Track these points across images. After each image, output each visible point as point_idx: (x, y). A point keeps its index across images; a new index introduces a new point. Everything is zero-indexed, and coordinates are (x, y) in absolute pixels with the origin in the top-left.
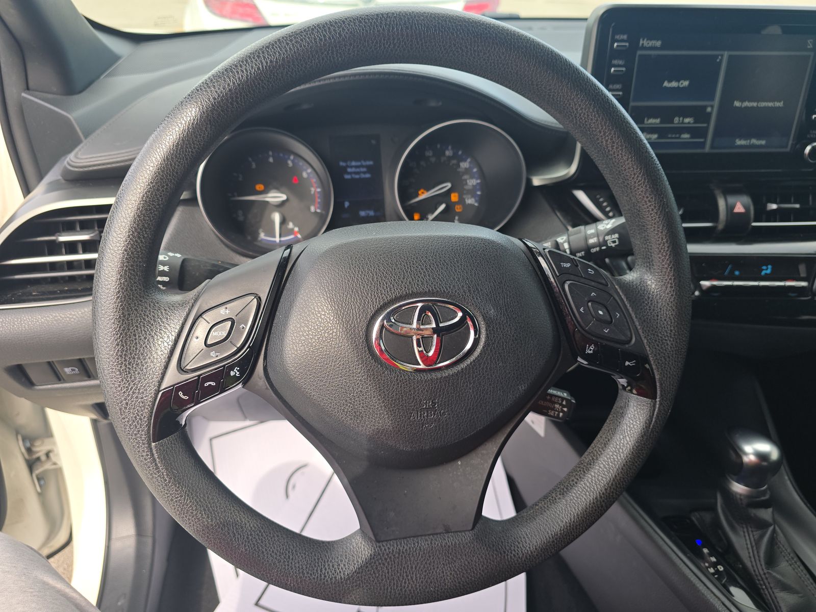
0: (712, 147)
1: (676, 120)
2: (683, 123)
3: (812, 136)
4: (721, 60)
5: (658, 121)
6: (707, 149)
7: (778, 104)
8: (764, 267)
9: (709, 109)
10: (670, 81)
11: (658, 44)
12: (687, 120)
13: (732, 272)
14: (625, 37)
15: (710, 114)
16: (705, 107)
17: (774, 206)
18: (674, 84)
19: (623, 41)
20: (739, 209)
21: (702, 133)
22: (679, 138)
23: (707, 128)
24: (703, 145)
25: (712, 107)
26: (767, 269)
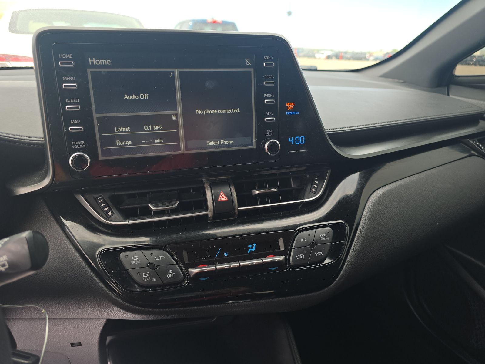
0: (187, 149)
1: (146, 127)
2: (153, 130)
3: (269, 134)
4: (173, 75)
5: (128, 129)
6: (183, 151)
7: (235, 111)
8: (250, 246)
9: (174, 117)
10: (130, 94)
11: (108, 62)
12: (156, 128)
13: (221, 254)
14: (70, 56)
15: (177, 121)
16: (170, 116)
17: (257, 192)
18: (134, 97)
19: (68, 59)
20: (223, 197)
21: (175, 137)
22: (154, 143)
23: (178, 133)
24: (178, 148)
25: (177, 115)
26: (252, 248)
